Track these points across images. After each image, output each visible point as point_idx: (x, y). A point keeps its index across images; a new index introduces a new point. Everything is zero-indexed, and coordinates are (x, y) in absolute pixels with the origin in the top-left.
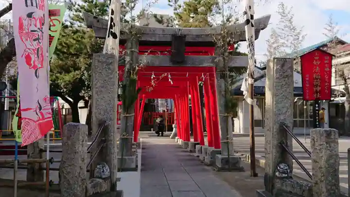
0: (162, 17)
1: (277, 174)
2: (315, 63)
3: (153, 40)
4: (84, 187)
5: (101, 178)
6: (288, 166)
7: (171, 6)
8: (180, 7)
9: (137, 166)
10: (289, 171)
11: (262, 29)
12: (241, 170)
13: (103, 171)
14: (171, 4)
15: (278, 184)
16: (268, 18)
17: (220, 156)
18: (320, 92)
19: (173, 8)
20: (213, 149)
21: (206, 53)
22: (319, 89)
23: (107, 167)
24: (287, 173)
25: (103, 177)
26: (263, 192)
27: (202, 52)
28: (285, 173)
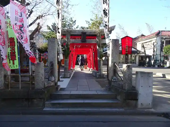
0: (84, 27)
1: (112, 80)
2: (126, 41)
3: (75, 34)
4: (43, 84)
5: (51, 81)
6: (116, 77)
7: (87, 24)
8: (90, 24)
9: (70, 77)
10: (116, 79)
11: (113, 30)
12: (104, 78)
13: (52, 79)
14: (87, 23)
15: (112, 84)
16: (115, 26)
17: (98, 74)
18: (128, 51)
19: (88, 24)
20: (96, 71)
21: (93, 39)
22: (127, 50)
23: (53, 77)
24: (116, 80)
25: (52, 81)
26: (108, 86)
27: (92, 38)
28: (115, 80)
